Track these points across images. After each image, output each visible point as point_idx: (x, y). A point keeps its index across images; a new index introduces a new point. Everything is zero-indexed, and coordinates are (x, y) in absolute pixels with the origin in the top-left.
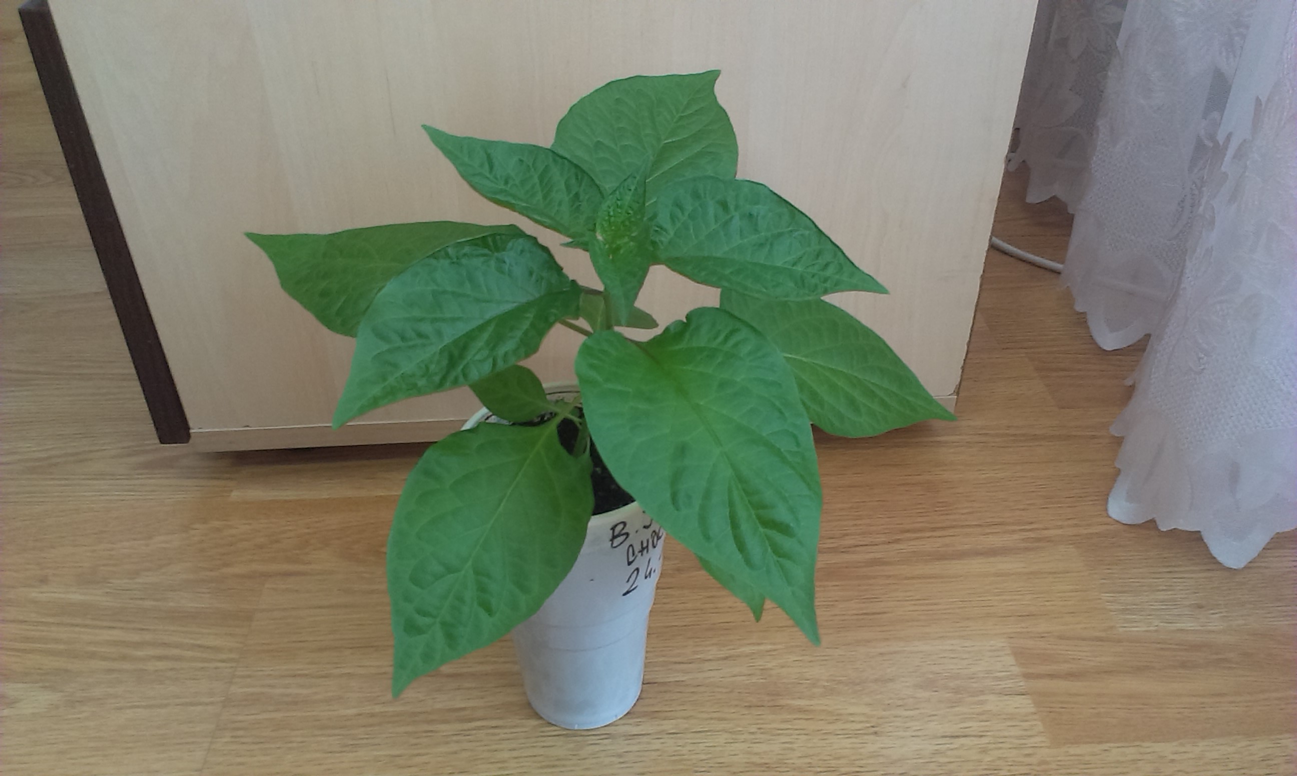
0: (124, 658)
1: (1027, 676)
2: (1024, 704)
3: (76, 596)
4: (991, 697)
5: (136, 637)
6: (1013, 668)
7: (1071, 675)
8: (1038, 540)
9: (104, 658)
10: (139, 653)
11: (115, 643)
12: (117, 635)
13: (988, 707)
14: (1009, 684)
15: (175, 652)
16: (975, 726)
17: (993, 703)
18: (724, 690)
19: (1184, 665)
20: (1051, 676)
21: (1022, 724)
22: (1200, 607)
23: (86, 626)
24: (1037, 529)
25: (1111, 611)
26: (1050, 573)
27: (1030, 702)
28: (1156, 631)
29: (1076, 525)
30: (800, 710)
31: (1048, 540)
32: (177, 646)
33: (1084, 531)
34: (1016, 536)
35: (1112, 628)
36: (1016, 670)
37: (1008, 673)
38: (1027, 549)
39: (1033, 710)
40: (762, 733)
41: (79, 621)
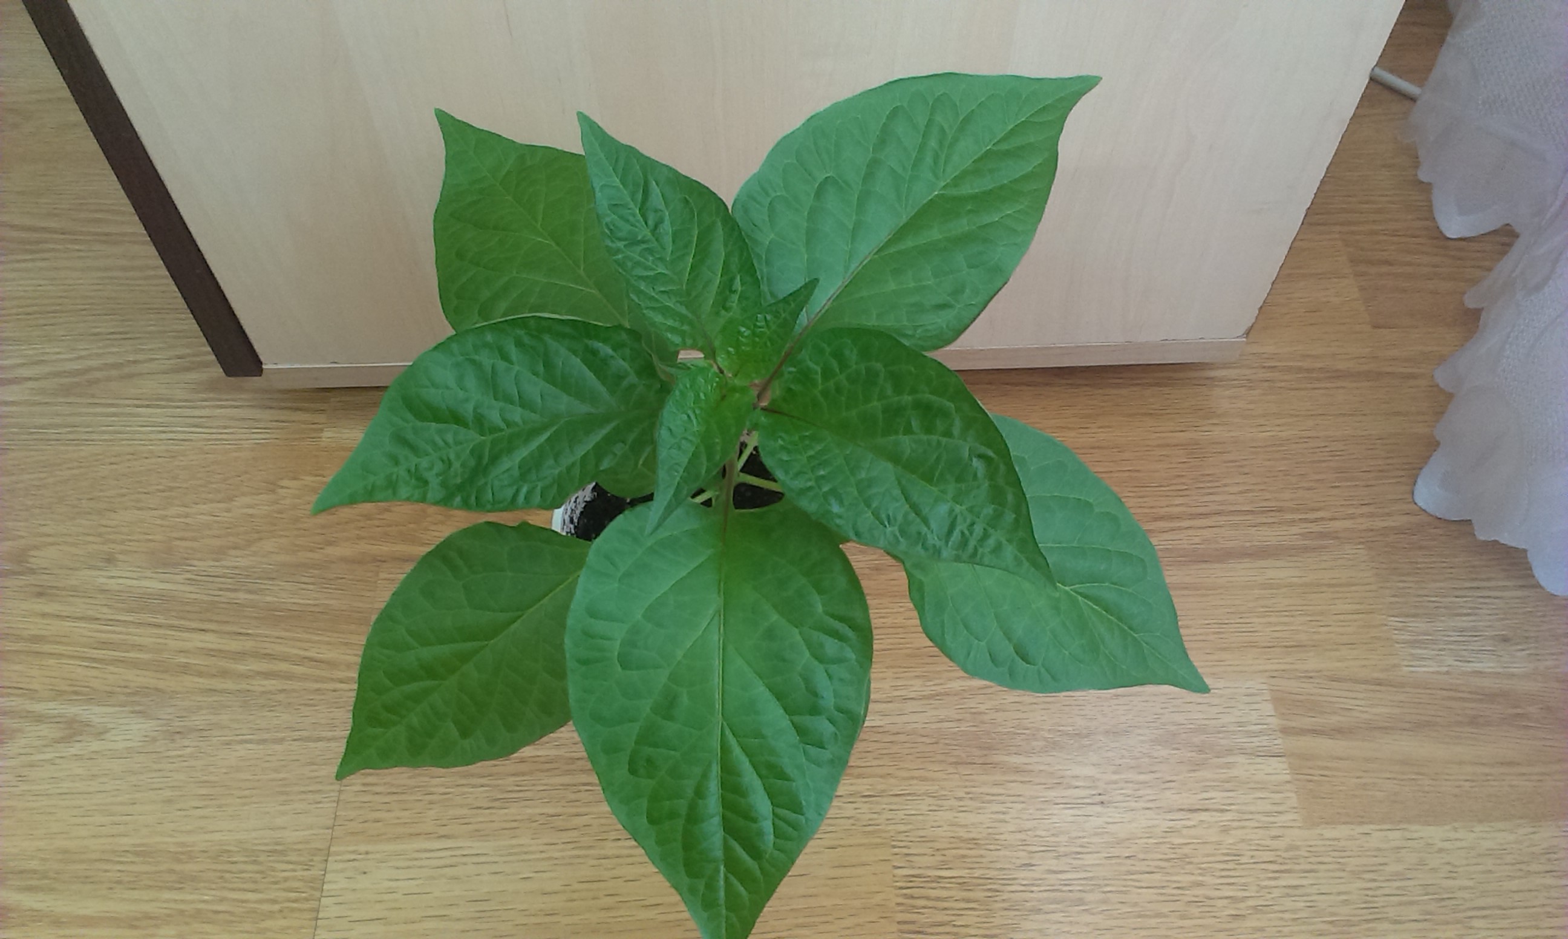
0: (224, 674)
1: (1286, 731)
2: (1277, 770)
3: (153, 584)
4: (1241, 759)
5: (234, 645)
6: (1269, 720)
7: (1338, 732)
8: (1322, 535)
9: (200, 674)
10: (241, 668)
11: (210, 653)
12: (210, 641)
13: (1234, 772)
14: (1263, 740)
15: (284, 666)
16: (1218, 797)
17: (1242, 766)
18: (928, 741)
19: (1473, 721)
20: (1315, 732)
21: (1272, 795)
22: (1505, 640)
23: (171, 627)
24: (1322, 519)
25: (1398, 643)
26: (1329, 585)
27: (1285, 766)
28: (1447, 673)
29: (1371, 515)
30: (1017, 770)
31: (1333, 535)
32: (285, 659)
33: (1380, 524)
34: (1295, 530)
35: (1395, 666)
36: (1274, 722)
37: (1265, 726)
38: (1306, 549)
39: (1288, 778)
40: (971, 799)
41: (161, 620)
